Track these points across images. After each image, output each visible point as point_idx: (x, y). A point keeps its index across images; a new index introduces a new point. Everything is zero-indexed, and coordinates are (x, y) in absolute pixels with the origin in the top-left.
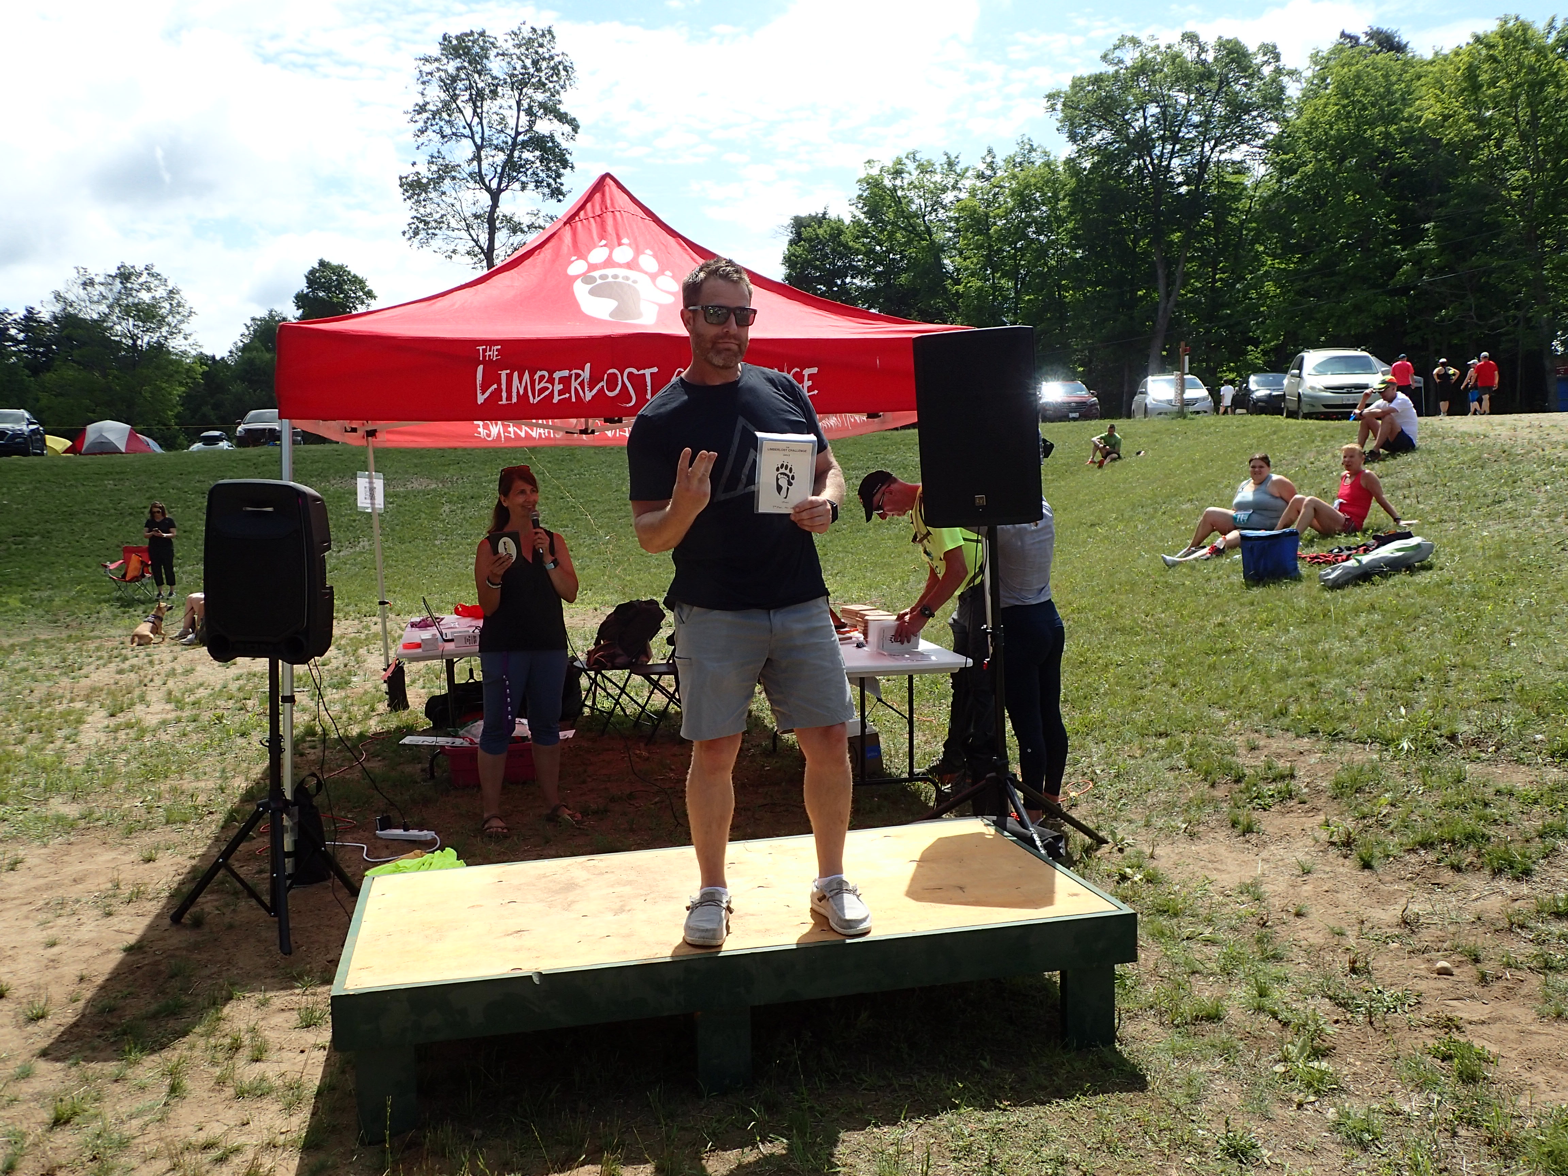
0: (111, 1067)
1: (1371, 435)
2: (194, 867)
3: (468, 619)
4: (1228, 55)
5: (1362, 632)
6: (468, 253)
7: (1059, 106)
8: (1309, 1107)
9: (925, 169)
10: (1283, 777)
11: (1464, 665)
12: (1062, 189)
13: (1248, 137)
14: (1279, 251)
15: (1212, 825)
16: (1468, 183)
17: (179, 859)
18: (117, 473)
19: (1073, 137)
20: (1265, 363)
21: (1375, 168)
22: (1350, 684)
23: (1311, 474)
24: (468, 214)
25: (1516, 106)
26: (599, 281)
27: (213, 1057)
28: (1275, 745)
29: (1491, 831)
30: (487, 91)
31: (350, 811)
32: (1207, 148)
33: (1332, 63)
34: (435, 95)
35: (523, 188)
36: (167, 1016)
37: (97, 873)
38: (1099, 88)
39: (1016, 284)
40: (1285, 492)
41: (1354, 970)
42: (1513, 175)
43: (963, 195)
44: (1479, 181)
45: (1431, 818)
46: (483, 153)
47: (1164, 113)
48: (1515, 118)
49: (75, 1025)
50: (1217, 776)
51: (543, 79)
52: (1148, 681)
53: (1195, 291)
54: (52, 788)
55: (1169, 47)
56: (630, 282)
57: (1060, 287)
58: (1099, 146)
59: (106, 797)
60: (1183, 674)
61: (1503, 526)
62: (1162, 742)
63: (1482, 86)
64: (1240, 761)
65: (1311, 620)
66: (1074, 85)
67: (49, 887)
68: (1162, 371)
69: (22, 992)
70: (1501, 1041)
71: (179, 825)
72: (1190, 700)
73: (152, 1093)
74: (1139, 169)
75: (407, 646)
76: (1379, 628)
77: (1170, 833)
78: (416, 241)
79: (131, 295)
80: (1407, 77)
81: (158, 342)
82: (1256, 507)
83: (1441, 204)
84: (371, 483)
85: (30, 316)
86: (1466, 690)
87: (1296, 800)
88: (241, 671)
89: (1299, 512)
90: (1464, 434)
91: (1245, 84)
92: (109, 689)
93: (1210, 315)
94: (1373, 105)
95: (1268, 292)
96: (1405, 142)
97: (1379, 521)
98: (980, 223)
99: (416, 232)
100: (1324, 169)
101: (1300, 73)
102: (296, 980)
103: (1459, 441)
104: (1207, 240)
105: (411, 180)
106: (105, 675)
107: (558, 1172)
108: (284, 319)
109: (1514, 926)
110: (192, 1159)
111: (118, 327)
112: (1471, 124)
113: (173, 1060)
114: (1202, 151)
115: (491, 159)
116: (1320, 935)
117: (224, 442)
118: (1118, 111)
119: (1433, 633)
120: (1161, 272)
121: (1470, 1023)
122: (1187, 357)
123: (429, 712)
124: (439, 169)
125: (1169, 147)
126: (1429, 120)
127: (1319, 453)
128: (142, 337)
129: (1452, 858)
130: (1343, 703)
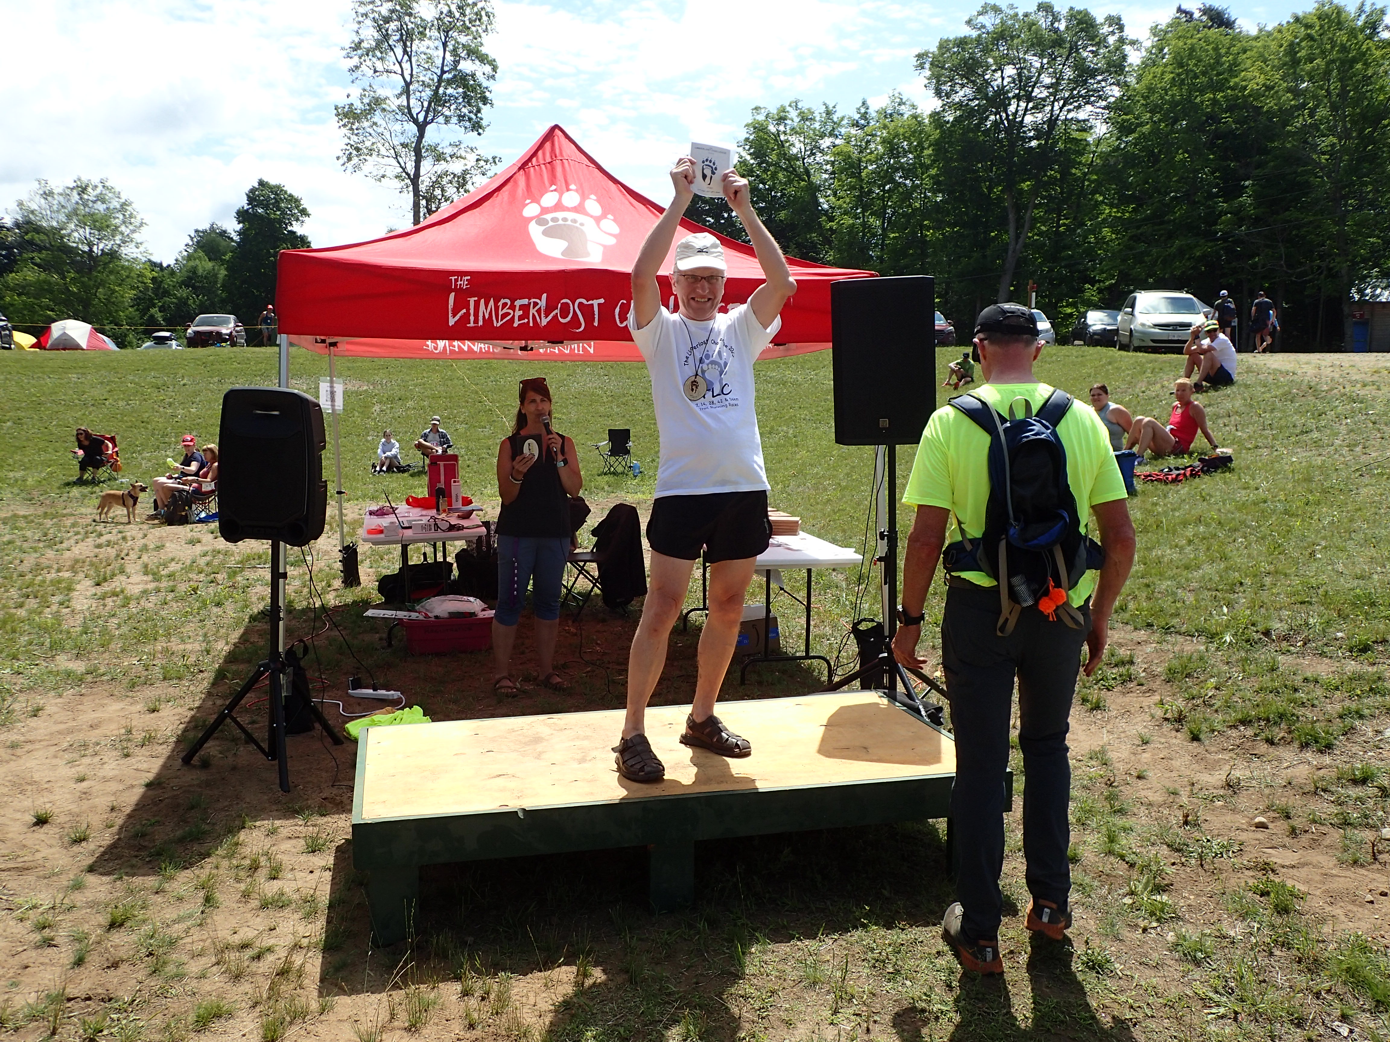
0: (151, 881)
1: (1196, 368)
2: (193, 717)
3: (420, 509)
4: (1078, 24)
5: (1190, 542)
6: (396, 177)
7: (927, 66)
8: (1152, 931)
9: (805, 117)
10: (1122, 663)
11: (1276, 572)
12: (927, 139)
13: (1092, 99)
14: (1116, 201)
16: (1283, 147)
17: (179, 710)
18: (81, 368)
19: (938, 93)
20: (1100, 299)
21: (1204, 131)
22: (1179, 586)
23: (1143, 402)
24: (396, 142)
25: (1329, 81)
26: (551, 224)
27: (237, 875)
29: (1300, 711)
30: (416, 31)
31: (323, 673)
32: (1056, 107)
33: (1169, 35)
34: (370, 34)
35: (447, 120)
36: (191, 841)
37: (110, 720)
38: (963, 50)
39: (884, 223)
40: (1121, 419)
41: (1186, 823)
42: (1323, 142)
43: (838, 142)
44: (1293, 145)
45: (1249, 700)
46: (411, 87)
47: (1019, 75)
48: (1327, 91)
49: (113, 846)
51: (467, 23)
53: (1041, 234)
54: (56, 647)
55: (1026, 16)
56: (577, 225)
57: (922, 227)
58: (960, 104)
59: (106, 655)
61: (1309, 454)
63: (1299, 61)
65: (1145, 531)
66: (941, 47)
67: (70, 731)
69: (62, 819)
70: (1307, 882)
71: (175, 682)
73: (190, 903)
74: (995, 123)
75: (368, 532)
76: (1204, 538)
78: (349, 165)
79: (87, 205)
80: (1234, 50)
81: (112, 249)
83: (1259, 165)
84: (332, 387)
86: (1278, 594)
87: (1135, 683)
88: (205, 548)
89: (1140, 432)
90: (1275, 370)
91: (1092, 52)
92: (91, 561)
93: (1053, 256)
94: (1204, 73)
95: (1104, 237)
96: (1230, 109)
97: (1203, 445)
98: (853, 167)
99: (349, 159)
100: (1158, 129)
101: (1141, 43)
102: (298, 813)
103: (1271, 377)
104: (1054, 189)
105: (346, 110)
106: (84, 549)
107: (541, 971)
108: (225, 232)
109: (1319, 790)
110: (233, 956)
111: (76, 234)
112: (1289, 95)
113: (203, 877)
114: (1052, 110)
115: (418, 94)
116: (1158, 794)
117: (174, 342)
118: (980, 71)
119: (1250, 544)
120: (1011, 216)
121: (1283, 867)
122: (1034, 294)
123: (381, 589)
124: (371, 101)
125: (1023, 105)
126: (1252, 90)
127: (1149, 383)
128: (97, 244)
129: (1267, 733)
130: (1174, 602)
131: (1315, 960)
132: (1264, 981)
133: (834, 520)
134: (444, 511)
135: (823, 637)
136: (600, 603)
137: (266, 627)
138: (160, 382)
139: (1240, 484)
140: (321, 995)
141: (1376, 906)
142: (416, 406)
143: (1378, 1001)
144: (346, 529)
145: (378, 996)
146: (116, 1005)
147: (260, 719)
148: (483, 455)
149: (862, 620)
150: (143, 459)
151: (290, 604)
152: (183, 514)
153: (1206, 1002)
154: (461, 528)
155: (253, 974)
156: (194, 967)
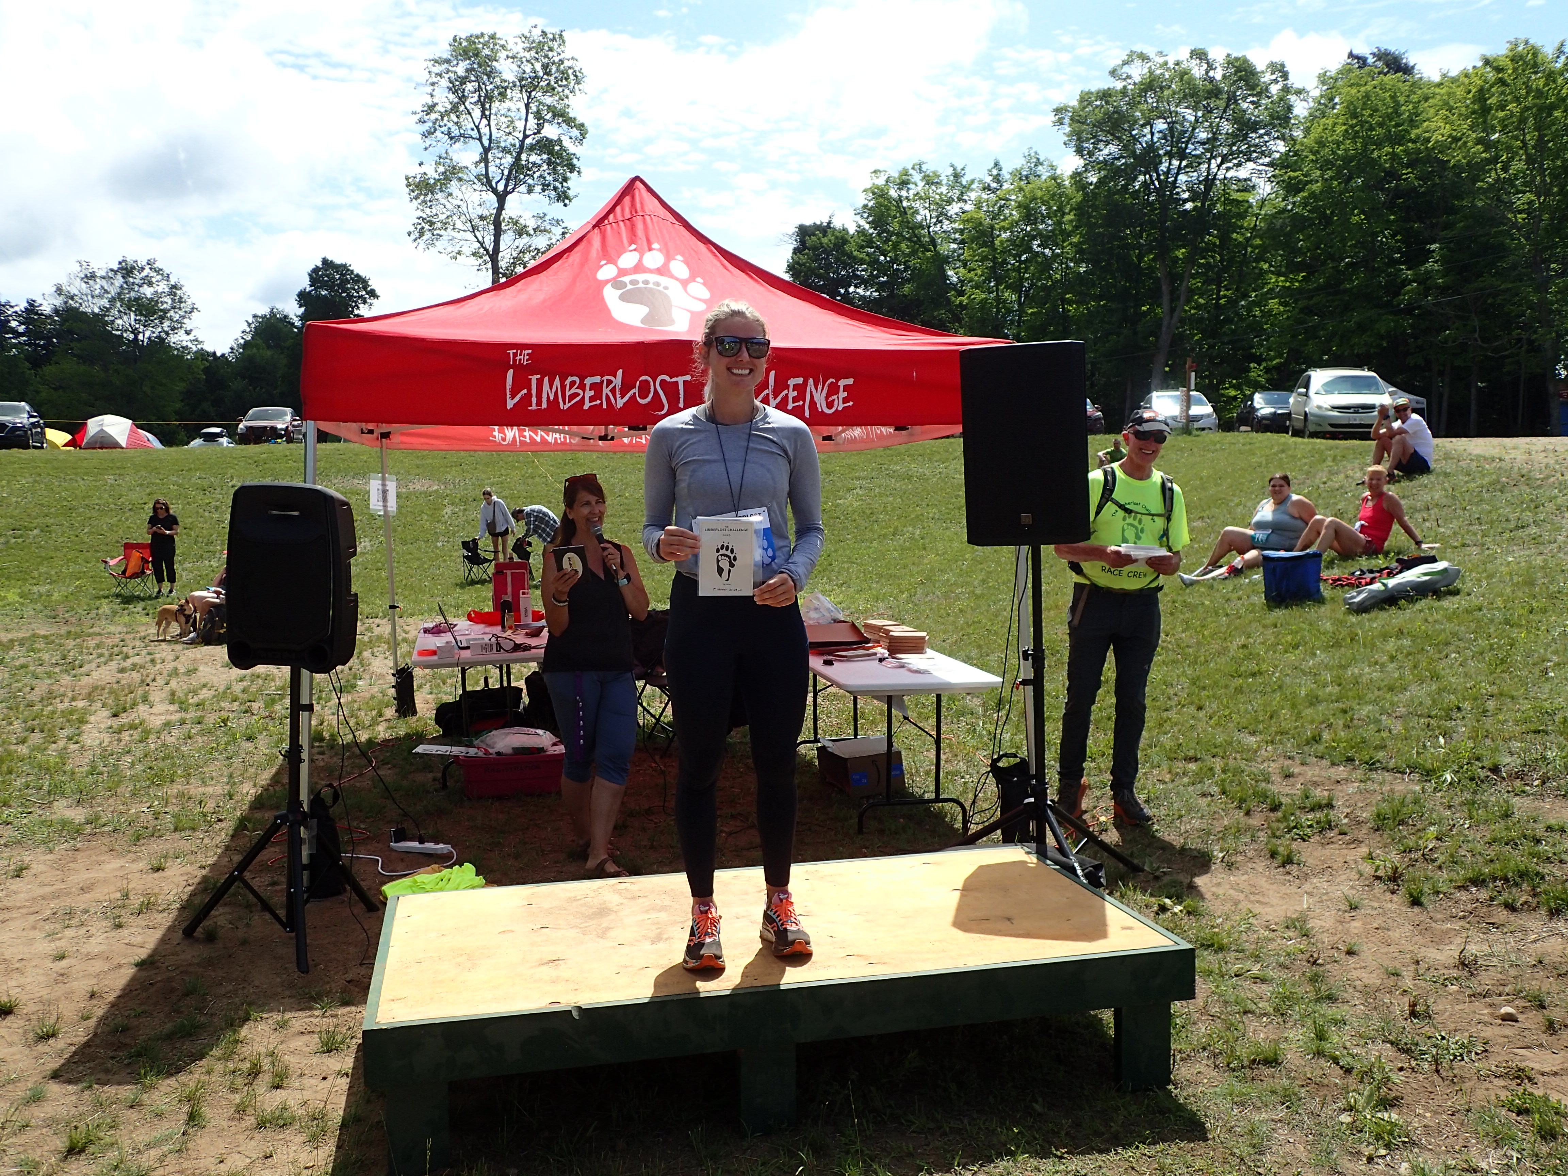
0: (126, 1092)
1: (1386, 455)
2: (205, 877)
3: (482, 626)
4: (1236, 72)
5: (1392, 658)
6: (474, 254)
7: (1067, 121)
8: (1380, 1161)
9: (931, 181)
10: (1318, 807)
11: (1501, 695)
12: (1068, 203)
13: (1254, 155)
14: (1283, 270)
15: (1249, 854)
16: (1474, 206)
17: (189, 868)
18: (118, 468)
19: (1079, 151)
20: (1267, 381)
21: (1382, 189)
22: (1383, 711)
23: (1325, 494)
24: (473, 215)
25: (1524, 130)
26: (629, 287)
27: (232, 1083)
28: (1312, 772)
29: (1545, 869)
30: (496, 93)
31: (363, 822)
32: (1214, 165)
33: (1340, 83)
34: (444, 98)
35: (530, 191)
36: (182, 1037)
37: (105, 881)
38: (1107, 103)
39: (1020, 297)
40: (1305, 512)
41: (1413, 1014)
42: (1519, 199)
43: (968, 207)
44: (1486, 204)
45: (1480, 854)
46: (490, 155)
47: (1171, 129)
48: (1522, 142)
49: (87, 1045)
50: (1252, 804)
51: (552, 83)
52: (1173, 703)
53: (1198, 307)
54: (56, 791)
55: (1177, 64)
56: (661, 288)
57: (1064, 301)
58: (1105, 162)
59: (111, 801)
60: (1208, 697)
61: (1527, 552)
62: (1192, 766)
63: (1491, 108)
64: (1274, 788)
65: (1338, 644)
66: (1082, 100)
67: (56, 896)
68: (1165, 386)
69: (32, 1008)
71: (187, 833)
72: (1218, 724)
73: (170, 1121)
74: (1145, 184)
75: (422, 653)
76: (1409, 654)
77: (1206, 862)
78: (421, 243)
79: (133, 289)
80: (1415, 98)
81: (158, 337)
82: (1275, 527)
83: (1448, 226)
84: (384, 485)
85: (32, 308)
86: (1506, 721)
87: (1336, 831)
89: (1319, 534)
90: (1478, 457)
91: (1252, 103)
92: (111, 688)
93: (1212, 331)
94: (1381, 125)
95: (1271, 310)
96: (1412, 163)
97: (1401, 542)
98: (985, 236)
99: (422, 233)
100: (1330, 187)
101: (1308, 92)
102: (315, 1000)
103: (1475, 464)
104: (1213, 257)
105: (417, 180)
106: (106, 674)
108: (286, 317)
111: (119, 321)
112: (1479, 147)
113: (190, 1085)
114: (1209, 168)
115: (498, 161)
116: (1374, 975)
117: (224, 439)
118: (1126, 126)
119: (1466, 660)
120: (1165, 288)
121: (1542, 1074)
122: (1193, 374)
123: (439, 720)
124: (446, 170)
125: (1176, 163)
126: (1437, 142)
127: (1331, 473)
128: (143, 333)
129: (1506, 896)
130: (1379, 731)
133: (968, 635)
134: (510, 628)
135: (956, 773)
138: (206, 484)
144: (399, 651)
147: (281, 879)
149: (1003, 756)
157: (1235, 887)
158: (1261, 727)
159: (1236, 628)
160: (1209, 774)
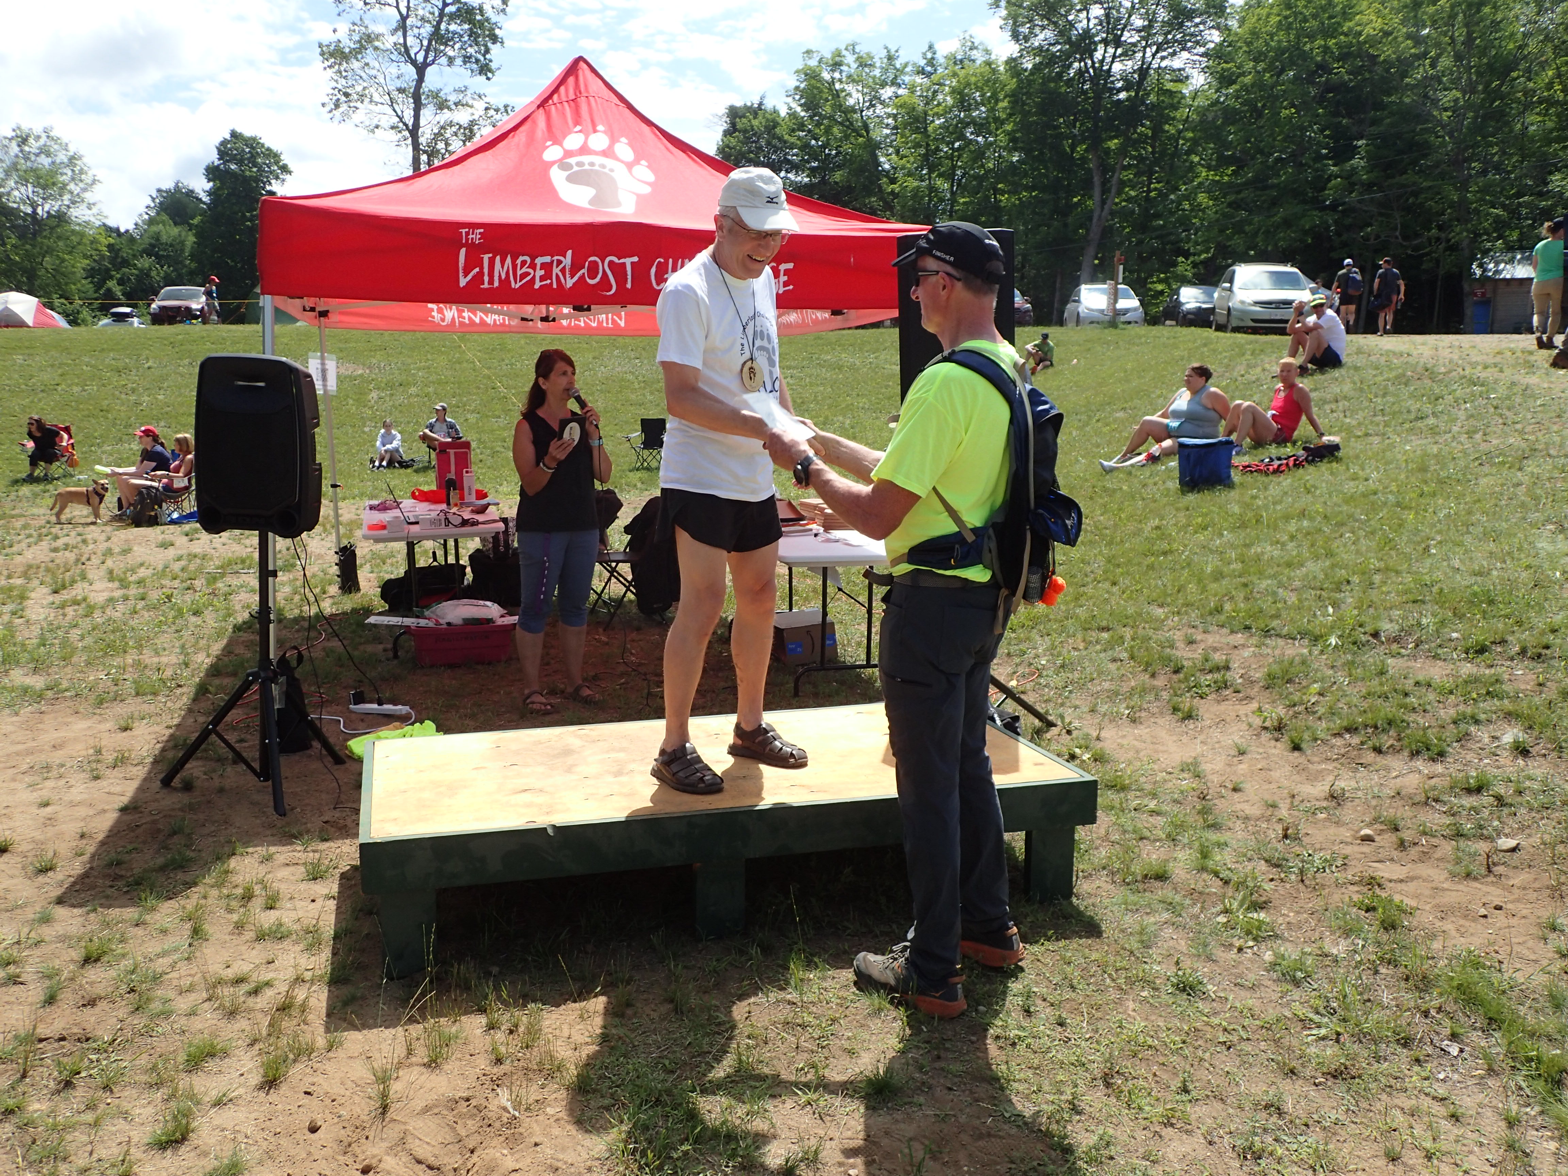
0: (131, 913)
1: (1301, 349)
2: (172, 735)
3: (428, 503)
5: (1292, 538)
6: (392, 128)
7: (1003, 4)
8: (1249, 951)
9: (864, 63)
10: (1218, 669)
11: (1387, 569)
12: (1002, 89)
13: (1189, 44)
14: (1214, 163)
15: (1153, 711)
16: (1401, 102)
17: (156, 728)
18: (27, 348)
19: (1015, 36)
20: (1194, 275)
21: (1313, 83)
22: (1281, 585)
23: (1241, 387)
24: (392, 87)
25: (1453, 26)
26: (576, 168)
27: (228, 905)
28: (1211, 640)
29: (1411, 717)
31: (320, 687)
32: (1149, 53)
35: (451, 61)
36: (175, 869)
37: (76, 739)
39: (952, 186)
40: (1217, 403)
41: (1286, 836)
42: (1445, 96)
43: (901, 92)
44: (1413, 100)
45: (1356, 706)
46: (409, 22)
47: (1107, 15)
48: (1451, 38)
49: (85, 876)
50: (1157, 667)
52: (1089, 579)
53: (1129, 200)
54: (10, 661)
56: (606, 170)
57: (996, 191)
58: (1040, 48)
59: (68, 669)
60: (1122, 574)
61: (1424, 442)
62: (1105, 635)
63: (1422, 3)
64: (1179, 654)
65: (1243, 525)
67: (30, 752)
68: (1093, 280)
69: (24, 847)
70: (1417, 897)
71: (149, 697)
72: (1130, 598)
73: (175, 935)
74: (1080, 73)
75: (368, 529)
76: (1308, 534)
77: (1114, 718)
78: (337, 113)
79: (29, 159)
81: (60, 211)
83: (1374, 122)
84: (323, 364)
86: (1389, 592)
87: (1231, 690)
88: (180, 552)
90: (1388, 352)
92: (46, 567)
93: (1143, 226)
94: (1315, 16)
95: (1200, 204)
96: (1343, 57)
97: (1307, 434)
98: (919, 122)
99: (337, 106)
100: (1262, 80)
102: (296, 838)
103: (1384, 358)
104: (1144, 148)
105: (332, 48)
106: (38, 553)
107: (575, 1001)
108: (192, 191)
109: (1430, 800)
110: (226, 992)
111: (16, 193)
112: (1409, 42)
113: (189, 907)
114: (1144, 57)
115: (416, 31)
116: (1255, 807)
117: (135, 320)
118: (1063, 11)
119: (1358, 539)
120: (1097, 180)
121: (1390, 881)
122: (1121, 267)
123: (384, 596)
124: (361, 38)
125: (1111, 50)
126: (1368, 35)
127: (1249, 366)
128: (42, 205)
129: (1375, 741)
130: (1275, 602)
131: (1424, 977)
132: (1369, 1000)
134: (456, 505)
136: (635, 610)
137: (252, 637)
138: (120, 364)
139: (1348, 475)
140: (328, 1030)
141: (1490, 920)
142: (420, 393)
143: (1490, 1019)
144: (342, 530)
145: (393, 1031)
146: (95, 1045)
147: (249, 737)
148: (498, 449)
150: (103, 452)
151: (280, 612)
152: (153, 513)
153: (1305, 1023)
154: (476, 523)
155: (250, 1010)
156: (183, 1004)
157: (1139, 738)
158: (1169, 600)
159: (1151, 511)
160: (1120, 641)
